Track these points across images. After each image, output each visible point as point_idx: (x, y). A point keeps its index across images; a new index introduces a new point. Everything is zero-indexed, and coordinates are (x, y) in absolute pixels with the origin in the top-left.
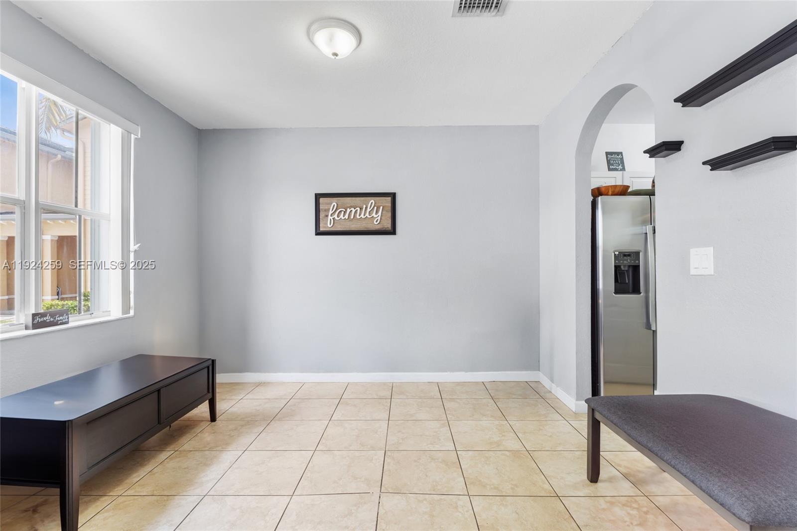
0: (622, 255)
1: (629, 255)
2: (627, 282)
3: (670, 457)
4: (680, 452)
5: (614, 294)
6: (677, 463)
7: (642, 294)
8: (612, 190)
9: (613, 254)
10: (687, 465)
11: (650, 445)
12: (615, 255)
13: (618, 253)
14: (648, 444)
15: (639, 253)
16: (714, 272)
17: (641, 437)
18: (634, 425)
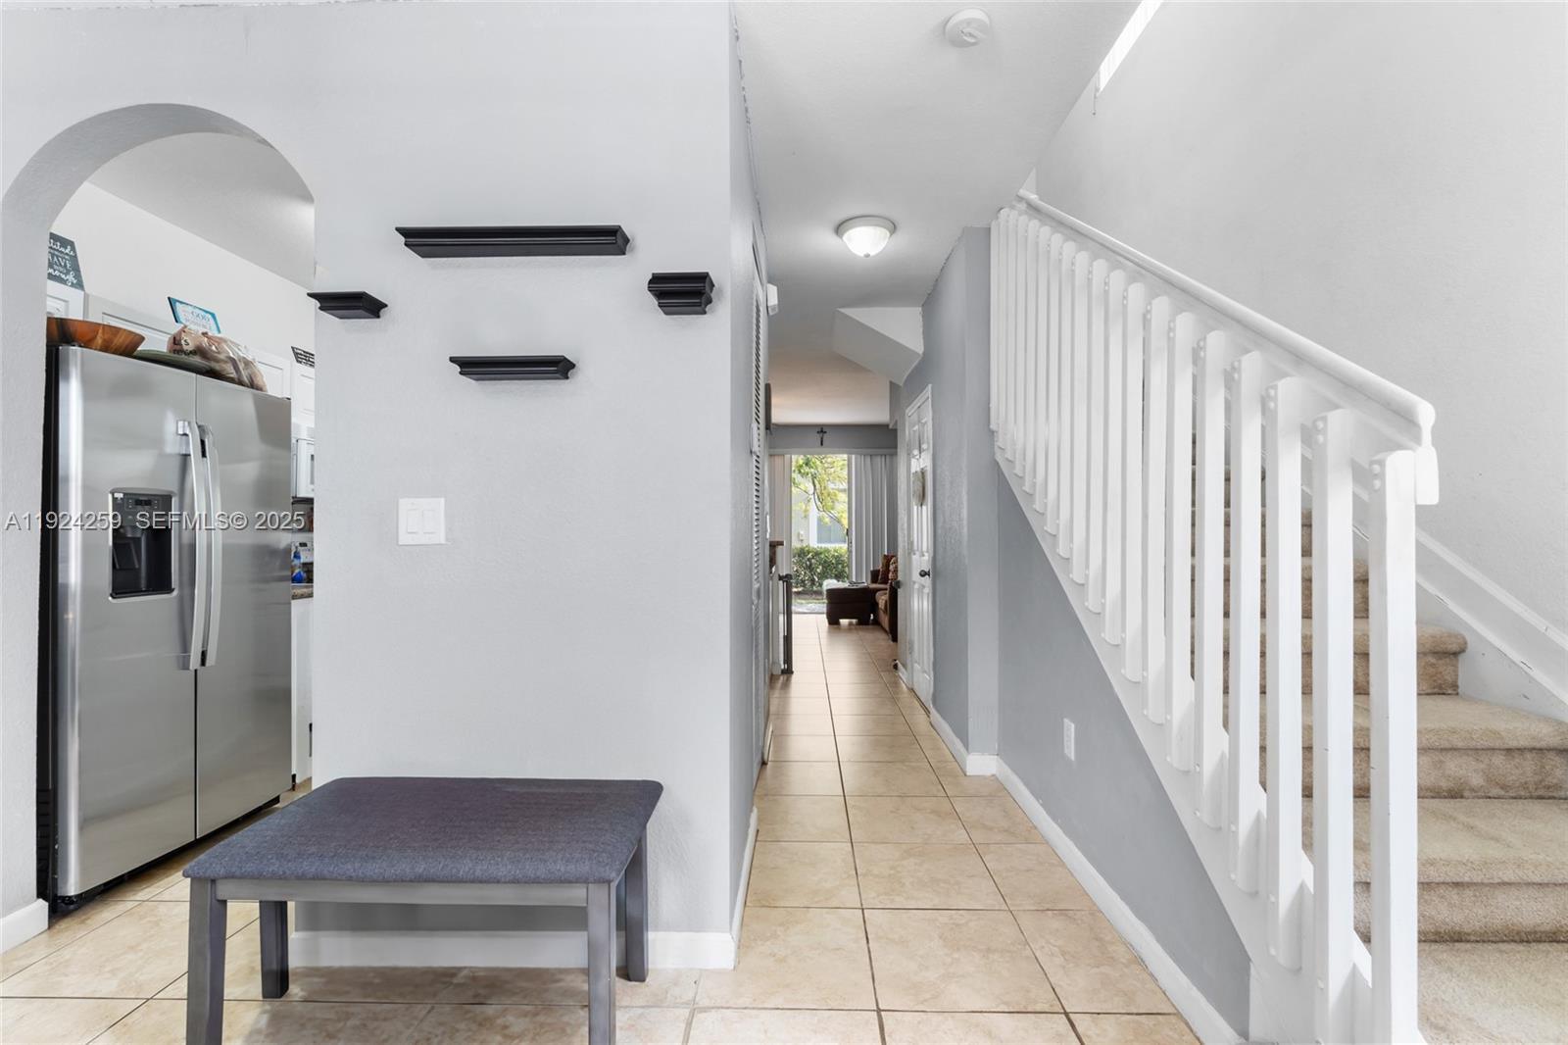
0: (132, 502)
1: (148, 503)
2: (137, 566)
3: (470, 865)
4: (477, 849)
5: (110, 598)
6: (485, 867)
7: (175, 593)
8: (106, 337)
9: (110, 496)
10: (502, 859)
11: (420, 868)
12: (115, 499)
13: (121, 495)
14: (417, 870)
15: (171, 498)
16: (447, 540)
17: (393, 866)
18: (365, 853)
